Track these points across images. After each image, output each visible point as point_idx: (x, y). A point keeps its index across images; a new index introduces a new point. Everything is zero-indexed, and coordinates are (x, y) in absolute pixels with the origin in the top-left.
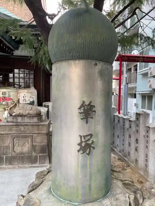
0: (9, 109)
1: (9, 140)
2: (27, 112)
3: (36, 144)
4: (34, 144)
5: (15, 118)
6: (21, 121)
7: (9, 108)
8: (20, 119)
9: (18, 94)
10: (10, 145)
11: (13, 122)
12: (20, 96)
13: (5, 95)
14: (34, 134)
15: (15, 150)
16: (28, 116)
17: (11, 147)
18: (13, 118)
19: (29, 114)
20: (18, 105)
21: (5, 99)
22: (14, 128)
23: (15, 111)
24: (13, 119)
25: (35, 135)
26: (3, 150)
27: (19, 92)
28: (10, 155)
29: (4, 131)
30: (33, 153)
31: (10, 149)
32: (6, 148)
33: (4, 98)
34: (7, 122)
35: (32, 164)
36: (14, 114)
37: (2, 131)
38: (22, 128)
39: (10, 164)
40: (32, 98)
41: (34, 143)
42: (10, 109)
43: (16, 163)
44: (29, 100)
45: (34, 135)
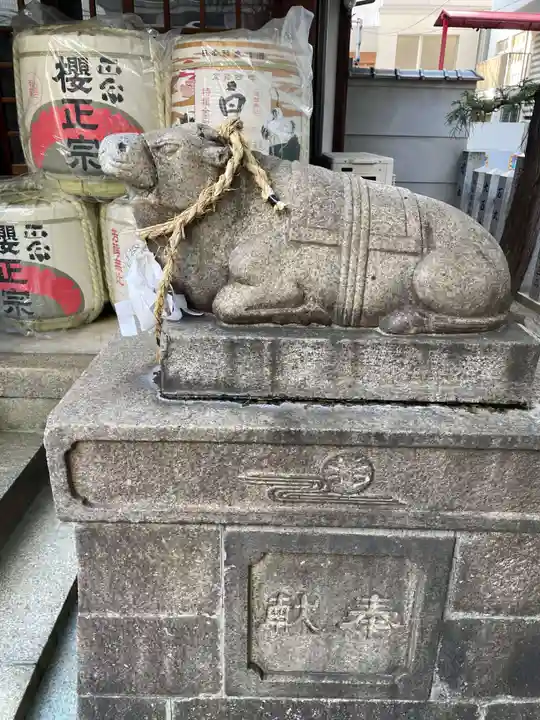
0: (175, 239)
1: (200, 575)
2: (386, 272)
3: (477, 616)
4: (455, 616)
5: (257, 346)
7: (175, 225)
8: (305, 365)
9: (174, 80)
10: (220, 615)
11: (228, 394)
12: (191, 101)
13: (80, 84)
14: (471, 530)
15: (266, 649)
16: (397, 320)
17: (222, 637)
18: (232, 346)
19: (405, 296)
20: (267, 193)
21: (85, 119)
23: (241, 260)
24: (233, 361)
25: (477, 537)
26: (155, 660)
27: (188, 61)
28: (221, 694)
29: (144, 491)
31: (221, 647)
32: (178, 640)
33: (78, 112)
34: (170, 387)
36: (231, 300)
38: (342, 467)
40: (287, 113)
41: (458, 607)
42: (190, 228)
44: (266, 133)
45: (462, 539)
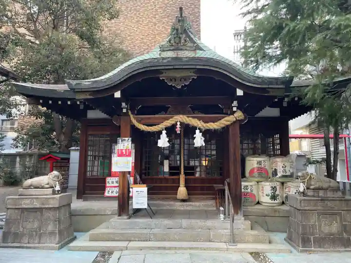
1: (314, 218)
3: (346, 223)
5: (316, 191)
6: (323, 196)
8: (321, 193)
10: (317, 223)
12: (277, 166)
13: (260, 164)
15: (322, 229)
17: (317, 226)
18: (313, 191)
20: (313, 177)
22: (320, 204)
23: (313, 183)
24: (314, 193)
25: (344, 212)
26: (310, 230)
28: (318, 236)
30: (344, 234)
31: (317, 228)
32: (312, 227)
35: (345, 248)
36: (312, 187)
37: (307, 206)
39: (320, 247)
41: (344, 222)
43: (327, 246)
44: (289, 171)
45: (342, 212)
